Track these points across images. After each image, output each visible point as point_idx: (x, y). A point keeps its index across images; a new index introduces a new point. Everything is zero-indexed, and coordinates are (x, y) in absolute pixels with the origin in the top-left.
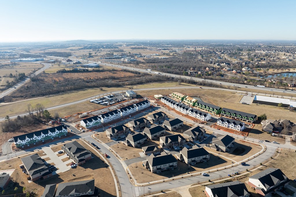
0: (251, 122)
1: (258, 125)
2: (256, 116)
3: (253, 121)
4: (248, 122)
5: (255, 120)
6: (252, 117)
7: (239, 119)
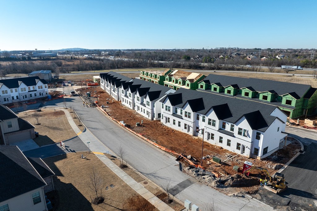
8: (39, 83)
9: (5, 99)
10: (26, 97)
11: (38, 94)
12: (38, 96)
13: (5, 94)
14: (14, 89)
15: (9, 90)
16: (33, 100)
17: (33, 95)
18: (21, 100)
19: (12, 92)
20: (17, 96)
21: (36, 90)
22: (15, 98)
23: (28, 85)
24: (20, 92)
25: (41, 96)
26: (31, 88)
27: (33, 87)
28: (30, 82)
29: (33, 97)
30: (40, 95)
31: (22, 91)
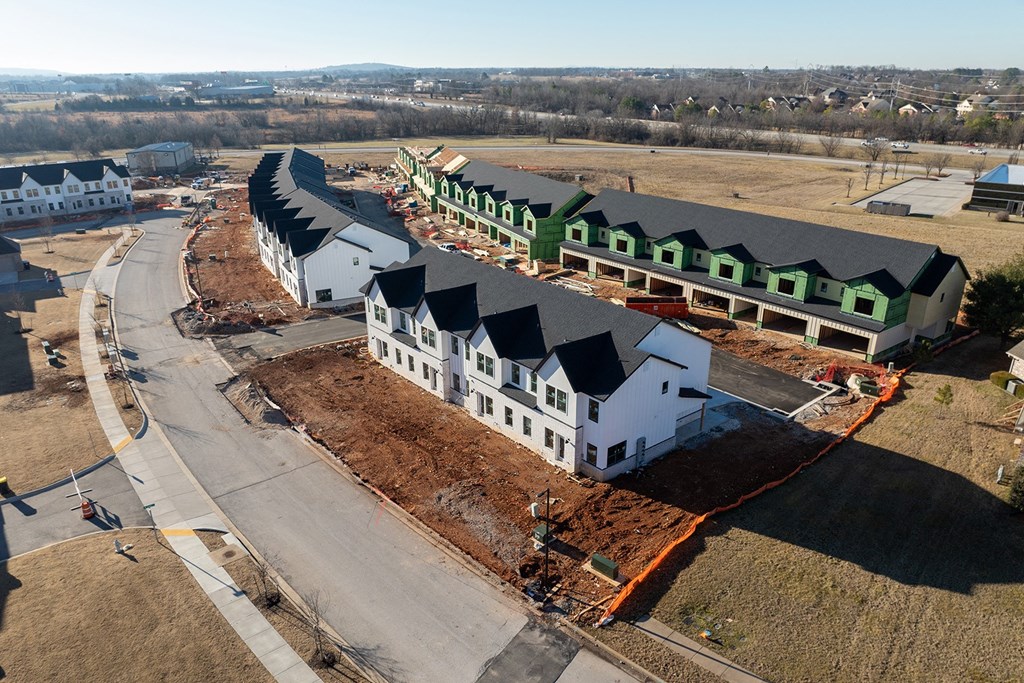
0: (862, 344)
1: (947, 394)
2: (941, 264)
3: (896, 334)
4: (828, 338)
5: (928, 312)
6: (884, 281)
7: (723, 304)
8: (109, 175)
9: (33, 207)
10: (80, 206)
11: (107, 200)
12: (108, 204)
13: (34, 198)
14: (52, 188)
15: (41, 189)
16: (95, 212)
17: (96, 201)
18: (70, 213)
19: (48, 193)
20: (60, 203)
21: (103, 191)
22: (57, 207)
23: (82, 180)
24: (67, 194)
25: (116, 205)
26: (92, 185)
27: (97, 184)
28: (89, 171)
29: (97, 206)
30: (113, 202)
31: (70, 191)
